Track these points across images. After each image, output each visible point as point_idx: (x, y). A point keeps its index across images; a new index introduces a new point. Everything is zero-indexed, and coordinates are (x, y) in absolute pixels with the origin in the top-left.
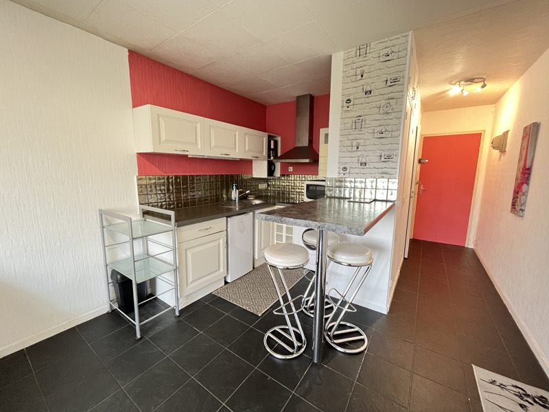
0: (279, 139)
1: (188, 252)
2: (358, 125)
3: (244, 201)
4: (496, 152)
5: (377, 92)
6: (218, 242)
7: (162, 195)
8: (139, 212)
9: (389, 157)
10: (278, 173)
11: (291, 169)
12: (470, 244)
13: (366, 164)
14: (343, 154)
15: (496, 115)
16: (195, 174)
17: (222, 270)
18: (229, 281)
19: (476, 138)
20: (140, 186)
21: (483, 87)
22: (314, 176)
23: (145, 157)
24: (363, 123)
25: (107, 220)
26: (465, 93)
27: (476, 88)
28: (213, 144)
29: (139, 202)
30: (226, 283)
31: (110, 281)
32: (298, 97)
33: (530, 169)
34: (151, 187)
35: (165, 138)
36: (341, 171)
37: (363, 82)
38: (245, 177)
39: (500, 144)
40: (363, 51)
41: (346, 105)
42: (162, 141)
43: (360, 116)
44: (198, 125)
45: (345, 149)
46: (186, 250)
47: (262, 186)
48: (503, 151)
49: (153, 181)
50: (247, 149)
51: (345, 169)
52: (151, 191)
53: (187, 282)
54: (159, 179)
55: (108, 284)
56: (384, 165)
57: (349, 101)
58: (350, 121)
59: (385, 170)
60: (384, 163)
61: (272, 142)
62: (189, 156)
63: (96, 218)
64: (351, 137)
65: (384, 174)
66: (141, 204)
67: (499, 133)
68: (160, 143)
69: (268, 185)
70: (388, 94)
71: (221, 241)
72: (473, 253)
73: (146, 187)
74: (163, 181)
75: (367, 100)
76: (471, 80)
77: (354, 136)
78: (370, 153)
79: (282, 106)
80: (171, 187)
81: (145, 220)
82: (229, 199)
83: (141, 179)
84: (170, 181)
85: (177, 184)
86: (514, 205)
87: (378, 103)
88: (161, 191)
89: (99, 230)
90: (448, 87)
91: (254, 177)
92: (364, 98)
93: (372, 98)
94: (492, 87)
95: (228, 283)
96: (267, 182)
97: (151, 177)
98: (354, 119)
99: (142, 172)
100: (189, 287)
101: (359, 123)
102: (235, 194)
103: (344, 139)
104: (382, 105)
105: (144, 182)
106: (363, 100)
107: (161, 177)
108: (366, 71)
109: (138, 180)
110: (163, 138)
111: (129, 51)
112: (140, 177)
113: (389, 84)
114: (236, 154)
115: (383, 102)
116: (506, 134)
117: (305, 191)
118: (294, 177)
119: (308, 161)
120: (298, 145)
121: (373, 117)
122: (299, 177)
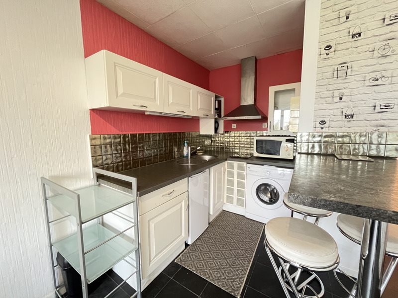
0: (222, 100)
1: (151, 223)
2: (342, 73)
3: (195, 157)
5: (370, 34)
6: (180, 204)
7: (118, 155)
8: (92, 176)
9: (387, 107)
10: (221, 129)
11: (234, 126)
13: (352, 116)
14: (321, 107)
16: (152, 132)
17: (183, 234)
18: (189, 243)
20: (93, 146)
22: (259, 132)
23: (99, 114)
24: (349, 70)
25: (53, 190)
28: (171, 101)
29: (93, 164)
30: (187, 245)
31: (55, 263)
32: (242, 60)
34: (106, 147)
35: (122, 92)
36: (318, 125)
37: (348, 24)
38: (194, 134)
41: (323, 52)
42: (119, 94)
43: (344, 63)
44: (157, 80)
45: (323, 101)
46: (149, 221)
47: (208, 142)
49: (108, 141)
50: (199, 107)
51: (323, 122)
52: (107, 151)
53: (150, 259)
54: (115, 138)
55: (54, 267)
58: (330, 69)
59: (382, 122)
60: (380, 114)
61: (217, 101)
62: (146, 113)
63: (37, 188)
64: (331, 87)
65: (379, 127)
66: (94, 166)
68: (117, 96)
69: (212, 141)
70: (386, 34)
71: (183, 203)
73: (101, 148)
74: (119, 140)
75: (355, 44)
77: (336, 86)
79: (225, 70)
80: (127, 147)
81: (99, 185)
82: (182, 156)
83: (94, 139)
84: (127, 139)
85: (134, 142)
87: (371, 46)
88: (117, 150)
89: (42, 203)
91: (201, 134)
92: (351, 42)
93: (361, 41)
95: (189, 245)
96: (211, 138)
97: (106, 136)
98: (336, 67)
99: (95, 131)
100: (151, 265)
101: (342, 70)
102: (186, 151)
103: (321, 90)
104: (376, 48)
105: (98, 142)
106: (348, 45)
107: (117, 136)
108: (352, 12)
109: (92, 139)
110: (121, 91)
112: (94, 136)
113: (387, 22)
114: (190, 111)
117: (255, 146)
118: (237, 133)
119: (259, 117)
120: (243, 103)
121: (364, 63)
122: (243, 133)
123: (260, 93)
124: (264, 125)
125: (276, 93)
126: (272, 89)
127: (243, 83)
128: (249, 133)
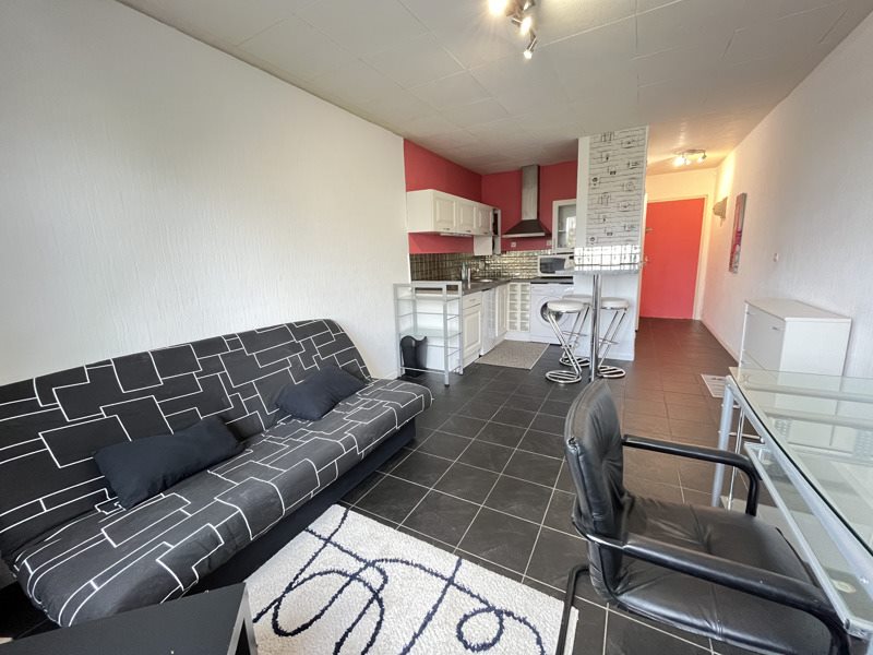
2: (605, 200)
4: (718, 218)
5: (621, 173)
9: (632, 227)
10: (499, 249)
11: (514, 245)
12: (697, 316)
13: (612, 234)
15: (717, 178)
16: (440, 253)
18: (482, 354)
19: (699, 204)
21: (704, 157)
22: (542, 250)
23: (414, 237)
24: (609, 198)
26: (688, 163)
27: (698, 157)
30: (480, 356)
32: (522, 168)
33: (741, 232)
36: (590, 241)
37: (608, 164)
39: (720, 210)
40: (608, 138)
41: (592, 182)
42: (437, 221)
43: (606, 193)
44: (454, 204)
45: (592, 222)
47: (481, 266)
48: (723, 217)
51: (593, 239)
56: (627, 234)
57: (595, 179)
58: (596, 197)
59: (629, 238)
60: (628, 232)
65: (627, 242)
67: (720, 199)
68: (436, 223)
69: (486, 264)
70: (631, 174)
72: (701, 324)
75: (612, 179)
76: (693, 151)
77: (601, 210)
78: (615, 224)
86: (731, 264)
87: (622, 182)
90: (672, 156)
91: (475, 254)
92: (609, 177)
93: (616, 178)
94: (712, 155)
96: (485, 261)
98: (601, 195)
101: (605, 199)
102: (464, 274)
103: (591, 212)
104: (625, 184)
106: (608, 180)
108: (610, 155)
110: (438, 219)
111: (405, 140)
113: (631, 166)
115: (626, 182)
116: (725, 200)
117: (539, 267)
118: (519, 253)
119: (542, 234)
120: (525, 218)
121: (617, 194)
122: (525, 253)
123: (543, 207)
124: (549, 243)
125: (560, 208)
126: (556, 204)
127: (524, 196)
128: (531, 253)
